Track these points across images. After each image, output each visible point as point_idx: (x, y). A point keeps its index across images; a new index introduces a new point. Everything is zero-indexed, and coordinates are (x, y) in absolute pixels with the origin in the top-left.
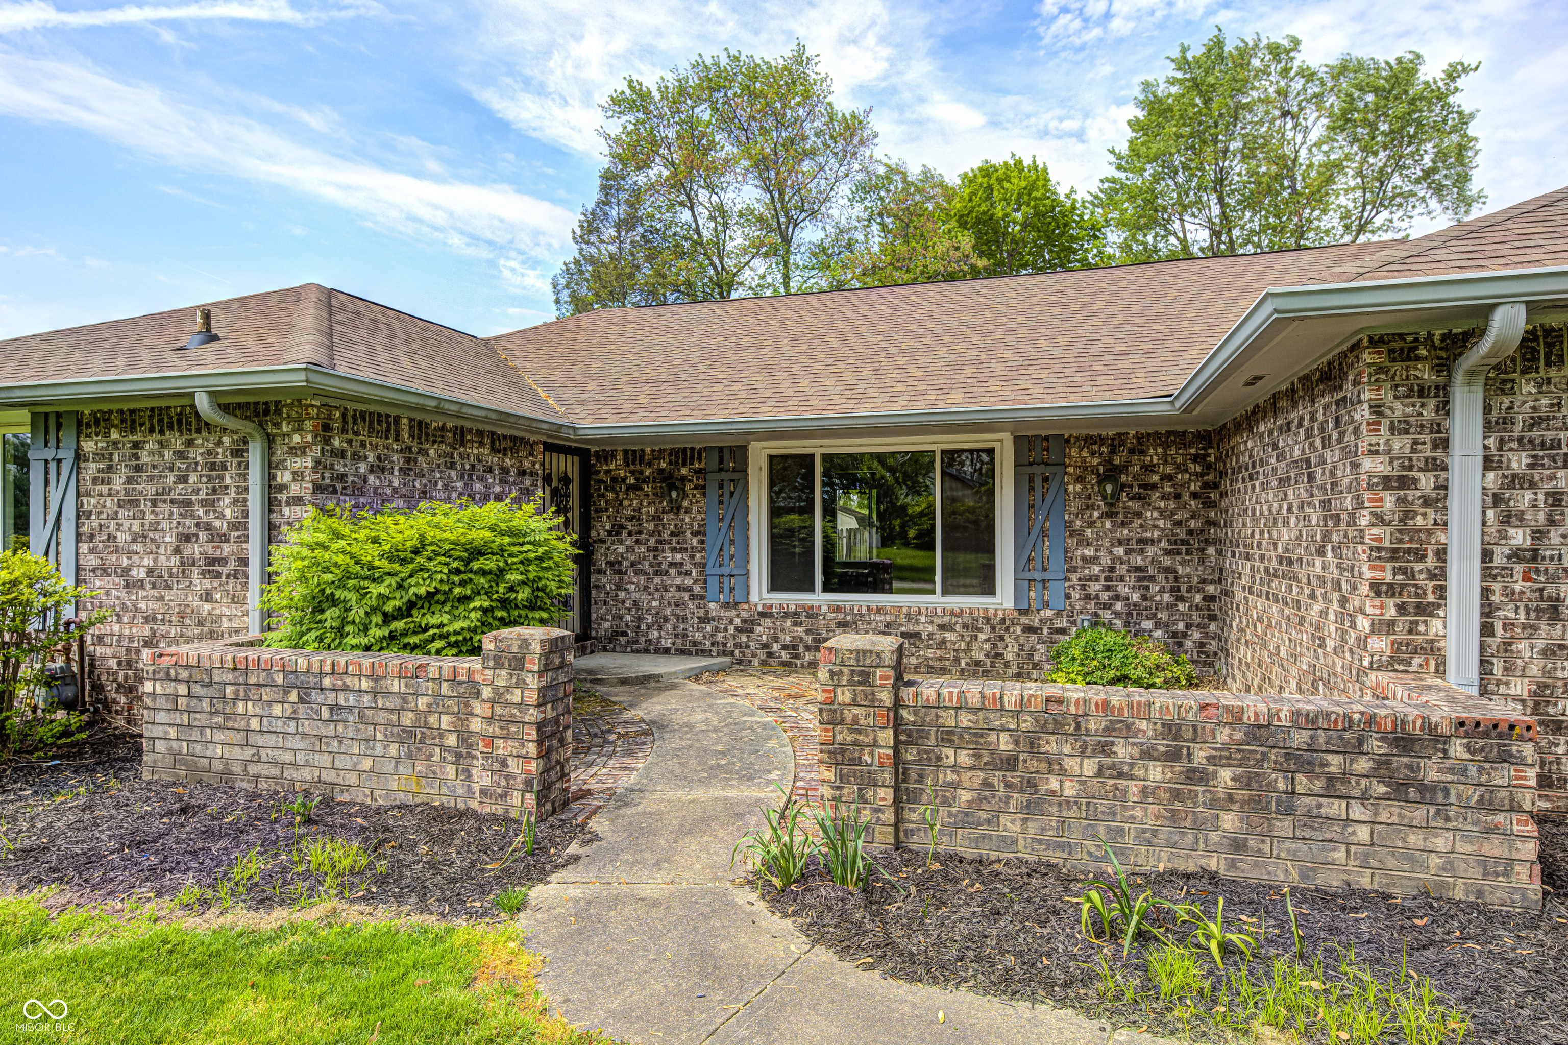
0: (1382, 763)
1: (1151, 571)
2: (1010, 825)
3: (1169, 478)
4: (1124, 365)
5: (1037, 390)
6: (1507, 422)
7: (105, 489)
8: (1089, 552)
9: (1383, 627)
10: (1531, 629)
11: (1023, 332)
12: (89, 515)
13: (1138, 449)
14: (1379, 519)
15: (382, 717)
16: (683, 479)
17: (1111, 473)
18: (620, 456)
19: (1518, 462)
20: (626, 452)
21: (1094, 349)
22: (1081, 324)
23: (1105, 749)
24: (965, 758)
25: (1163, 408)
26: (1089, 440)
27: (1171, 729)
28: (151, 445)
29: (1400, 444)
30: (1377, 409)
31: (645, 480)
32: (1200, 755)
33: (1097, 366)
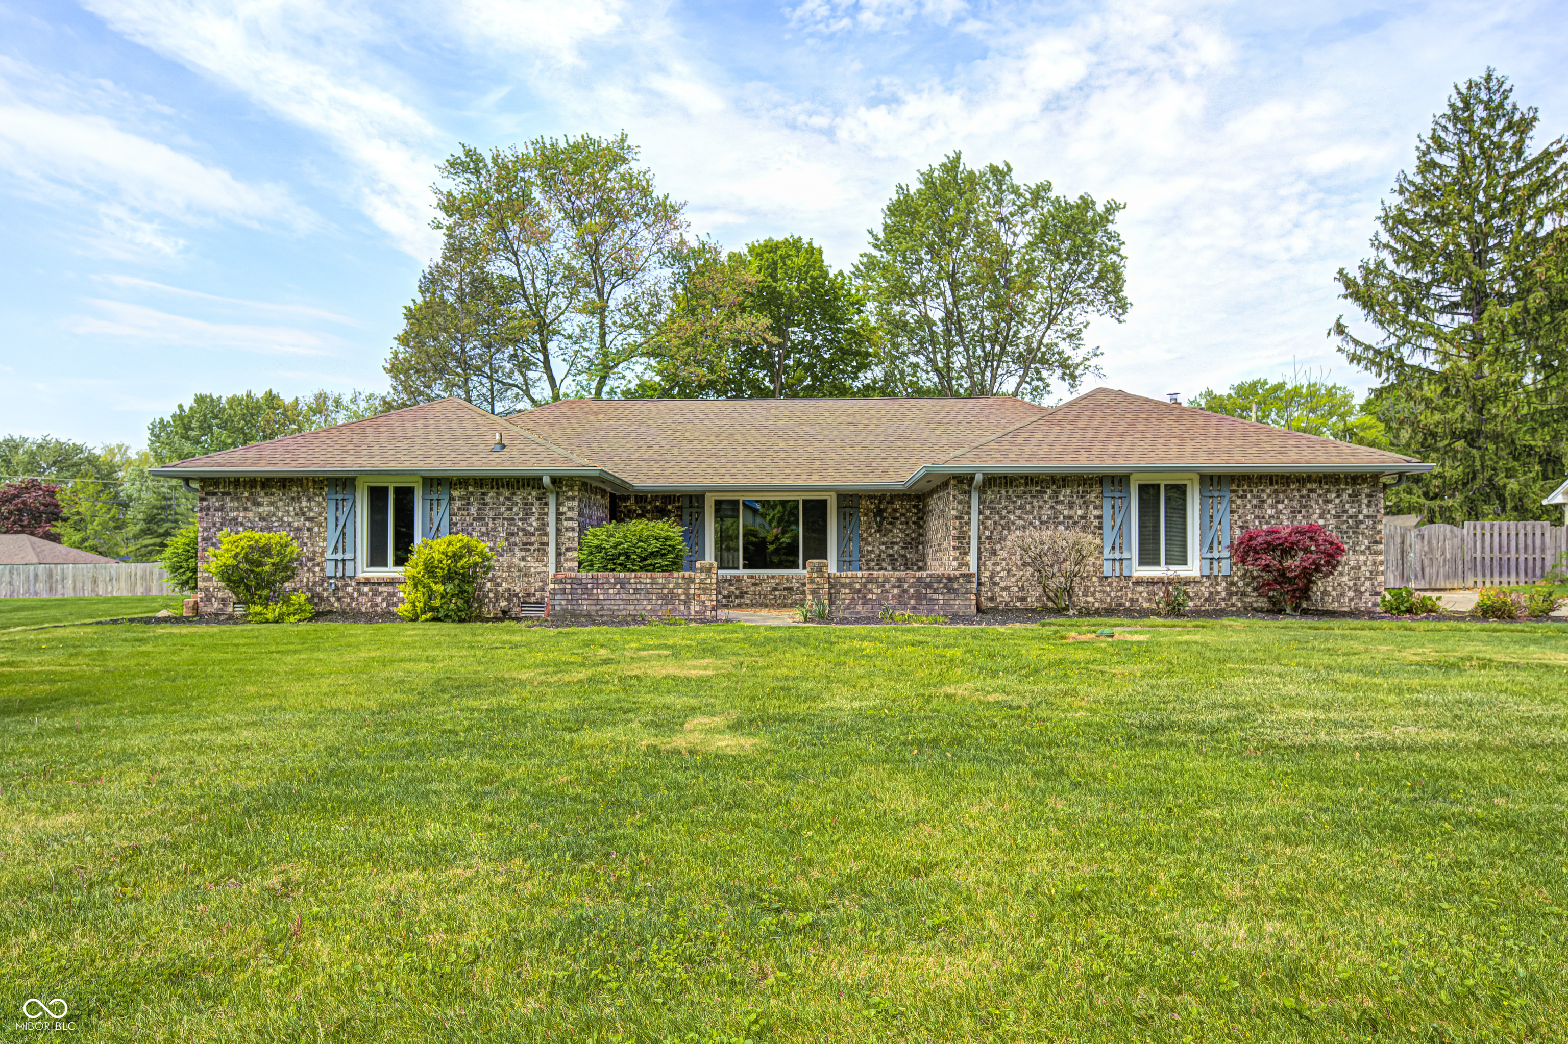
0: (946, 584)
1: (896, 556)
2: (859, 608)
3: (903, 515)
4: (885, 464)
5: (850, 475)
6: (985, 502)
7: (465, 513)
8: (870, 548)
9: (955, 559)
10: (990, 558)
11: (838, 442)
12: (456, 524)
13: (891, 502)
14: (955, 528)
15: (655, 591)
16: (670, 511)
17: (879, 512)
18: (633, 499)
19: (987, 512)
20: (636, 496)
21: (872, 455)
22: (865, 439)
23: (883, 586)
24: (847, 591)
25: (900, 487)
26: (871, 497)
27: (899, 580)
28: (492, 494)
29: (960, 507)
30: (954, 497)
31: (648, 512)
32: (906, 586)
33: (874, 465)
